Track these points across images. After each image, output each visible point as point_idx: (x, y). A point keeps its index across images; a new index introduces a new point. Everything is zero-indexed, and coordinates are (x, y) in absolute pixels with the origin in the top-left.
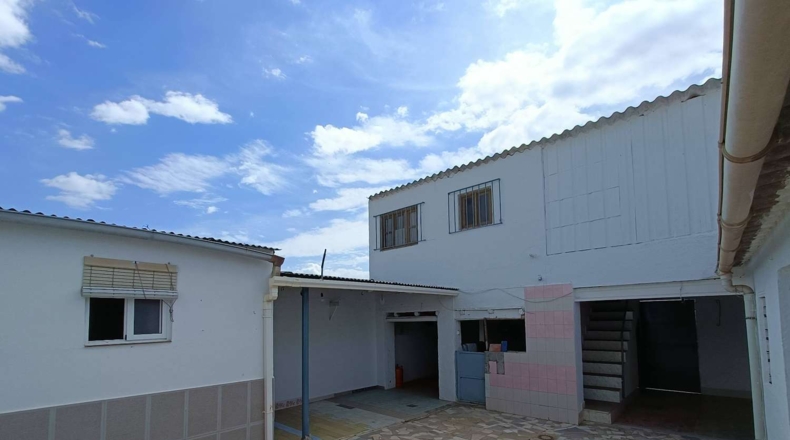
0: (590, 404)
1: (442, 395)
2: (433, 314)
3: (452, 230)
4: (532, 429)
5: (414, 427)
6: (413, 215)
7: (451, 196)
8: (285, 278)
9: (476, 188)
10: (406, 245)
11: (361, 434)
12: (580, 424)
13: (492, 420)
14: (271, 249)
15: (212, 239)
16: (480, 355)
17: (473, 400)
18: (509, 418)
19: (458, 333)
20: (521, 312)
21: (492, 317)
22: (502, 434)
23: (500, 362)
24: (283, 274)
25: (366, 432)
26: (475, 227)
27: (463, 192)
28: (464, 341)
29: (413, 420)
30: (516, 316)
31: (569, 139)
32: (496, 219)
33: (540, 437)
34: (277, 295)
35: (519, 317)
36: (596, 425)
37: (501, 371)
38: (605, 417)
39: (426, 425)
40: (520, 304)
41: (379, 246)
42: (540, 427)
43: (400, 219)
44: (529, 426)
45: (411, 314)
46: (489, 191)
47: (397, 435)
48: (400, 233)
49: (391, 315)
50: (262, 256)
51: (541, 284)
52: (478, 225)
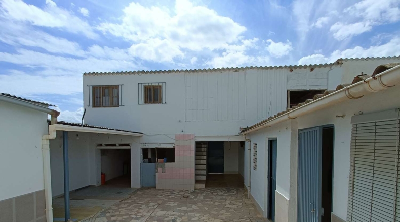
0: (197, 181)
1: (133, 185)
2: (128, 145)
3: (140, 103)
4: (179, 195)
5: (127, 203)
6: (115, 90)
7: (140, 85)
8: (61, 125)
9: (153, 84)
10: (111, 107)
11: (100, 212)
12: (195, 190)
13: (161, 193)
14: (47, 105)
15: (9, 95)
16: (152, 165)
17: (149, 187)
18: (168, 191)
19: (142, 154)
20: (174, 145)
21: (160, 147)
22: (169, 198)
23: (163, 167)
24: (59, 123)
25: (103, 210)
26: (152, 104)
27: (147, 85)
28: (144, 158)
29: (125, 200)
30: (171, 146)
31: (196, 73)
32: (163, 101)
33: (183, 197)
34: (55, 136)
35: (172, 147)
36: (200, 189)
37: (163, 171)
38: (202, 186)
39: (133, 201)
40: (174, 142)
41: (91, 104)
42: (181, 193)
43: (106, 91)
44: (177, 194)
45: (115, 145)
46: (160, 87)
47: (121, 208)
48: (106, 99)
49: (101, 145)
50: (42, 109)
51: (183, 133)
52: (154, 103)
